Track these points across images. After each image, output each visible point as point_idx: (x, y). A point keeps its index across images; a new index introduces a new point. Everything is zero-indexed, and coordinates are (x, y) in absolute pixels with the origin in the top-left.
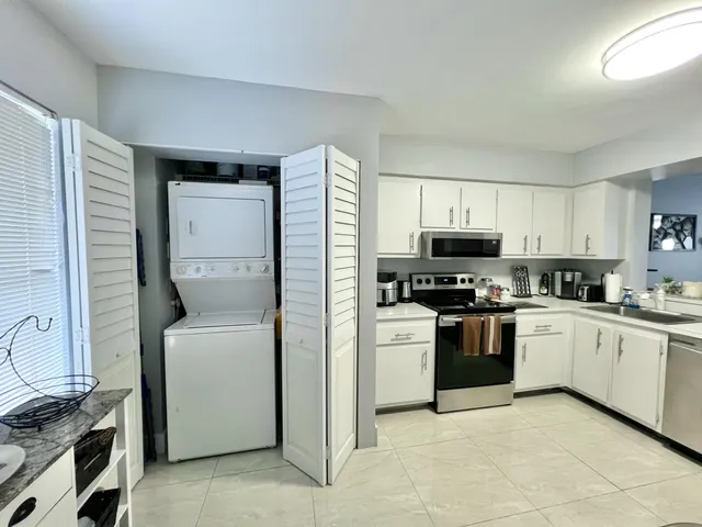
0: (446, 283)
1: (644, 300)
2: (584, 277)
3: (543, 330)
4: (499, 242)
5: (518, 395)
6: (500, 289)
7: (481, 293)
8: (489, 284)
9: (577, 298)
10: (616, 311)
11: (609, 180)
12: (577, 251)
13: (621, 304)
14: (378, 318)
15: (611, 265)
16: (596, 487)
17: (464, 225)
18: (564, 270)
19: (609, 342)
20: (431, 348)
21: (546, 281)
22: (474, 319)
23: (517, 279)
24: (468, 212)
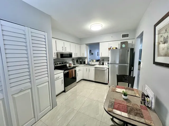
0: (61, 64)
1: (90, 63)
2: (82, 60)
3: (79, 70)
4: (72, 54)
5: (77, 83)
6: (71, 64)
7: (68, 65)
8: (69, 63)
9: (82, 64)
10: (87, 65)
11: (85, 44)
12: (82, 56)
13: (87, 64)
14: (55, 74)
15: (86, 58)
16: (91, 91)
17: (65, 51)
18: (80, 59)
19: (88, 70)
20: (63, 79)
21: (77, 61)
22: (71, 70)
23: (73, 61)
24: (66, 48)
